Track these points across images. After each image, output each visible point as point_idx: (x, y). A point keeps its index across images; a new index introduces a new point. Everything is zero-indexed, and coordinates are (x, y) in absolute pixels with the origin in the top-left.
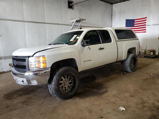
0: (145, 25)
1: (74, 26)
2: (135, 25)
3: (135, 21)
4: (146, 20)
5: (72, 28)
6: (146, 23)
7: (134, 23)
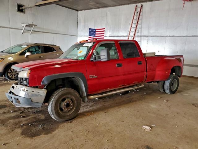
0: (104, 36)
1: (24, 31)
2: (96, 35)
3: (97, 31)
4: (104, 31)
5: (22, 32)
6: (104, 33)
7: (95, 32)
